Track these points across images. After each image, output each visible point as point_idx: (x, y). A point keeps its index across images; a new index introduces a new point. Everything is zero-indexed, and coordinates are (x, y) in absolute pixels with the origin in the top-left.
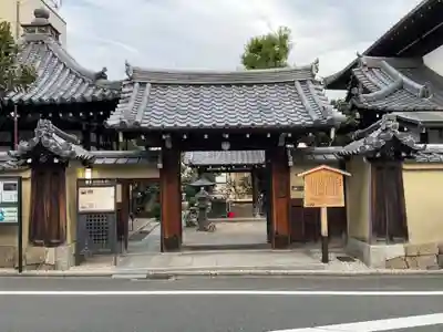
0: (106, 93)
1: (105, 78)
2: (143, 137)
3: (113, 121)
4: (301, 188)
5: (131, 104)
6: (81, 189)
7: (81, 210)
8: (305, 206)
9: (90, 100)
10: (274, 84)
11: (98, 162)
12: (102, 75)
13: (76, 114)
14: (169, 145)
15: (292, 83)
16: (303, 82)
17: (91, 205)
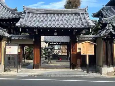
0: (17, 16)
1: (17, 11)
2: (28, 30)
3: (18, 24)
4: (80, 49)
5: (24, 19)
6: (6, 47)
7: (6, 53)
8: (81, 54)
9: (11, 18)
10: (73, 14)
11: (13, 38)
12: (16, 10)
13: (6, 23)
14: (37, 33)
15: (79, 14)
16: (83, 14)
17: (10, 52)
